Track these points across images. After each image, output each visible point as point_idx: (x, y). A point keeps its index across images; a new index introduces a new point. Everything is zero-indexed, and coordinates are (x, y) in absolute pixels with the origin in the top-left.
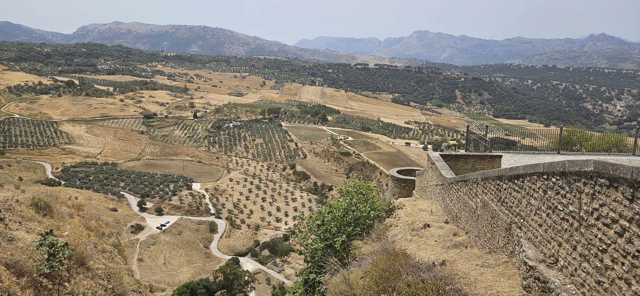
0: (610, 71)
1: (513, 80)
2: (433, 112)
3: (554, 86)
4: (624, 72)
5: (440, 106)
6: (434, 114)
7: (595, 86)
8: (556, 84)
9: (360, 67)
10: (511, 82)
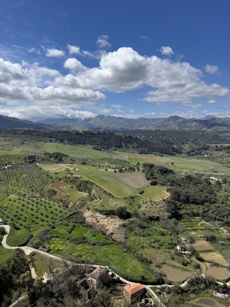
0: (181, 131)
1: (144, 136)
2: (113, 153)
3: (161, 138)
4: (186, 131)
5: (115, 150)
6: (113, 154)
7: (176, 138)
8: (162, 138)
9: (75, 132)
10: (143, 137)
